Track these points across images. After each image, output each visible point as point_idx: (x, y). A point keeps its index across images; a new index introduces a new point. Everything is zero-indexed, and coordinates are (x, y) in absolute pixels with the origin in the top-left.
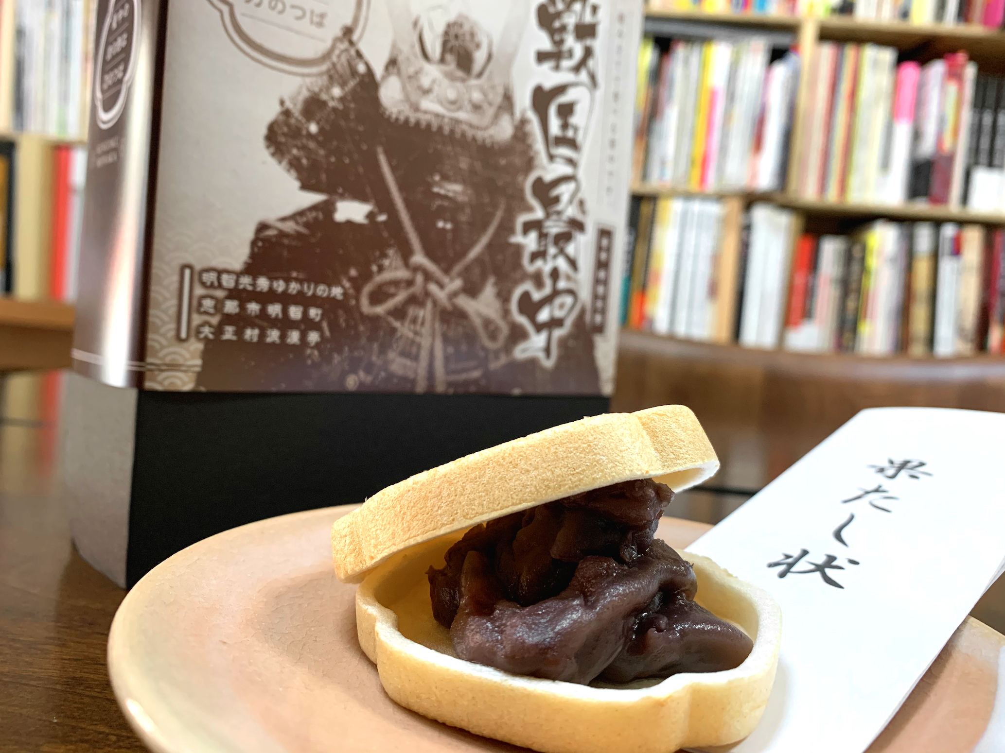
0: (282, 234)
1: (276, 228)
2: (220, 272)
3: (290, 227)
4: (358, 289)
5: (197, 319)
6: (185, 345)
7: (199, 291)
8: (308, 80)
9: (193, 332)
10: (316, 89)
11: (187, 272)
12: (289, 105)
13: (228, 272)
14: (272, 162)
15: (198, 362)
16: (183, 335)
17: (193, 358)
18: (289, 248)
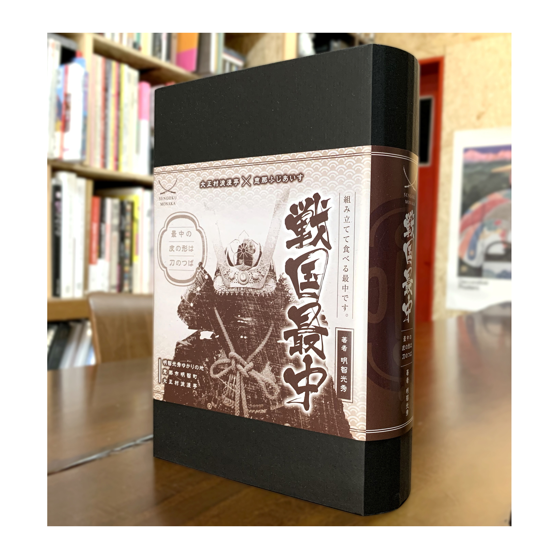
0: (184, 346)
1: (182, 344)
2: (168, 360)
3: (186, 343)
4: (209, 367)
5: (163, 376)
6: (160, 385)
7: (163, 367)
8: (189, 287)
9: (162, 381)
10: (192, 290)
11: (160, 360)
12: (184, 298)
13: (170, 360)
14: (180, 319)
15: (163, 391)
16: (160, 382)
17: (162, 390)
18: (186, 351)
